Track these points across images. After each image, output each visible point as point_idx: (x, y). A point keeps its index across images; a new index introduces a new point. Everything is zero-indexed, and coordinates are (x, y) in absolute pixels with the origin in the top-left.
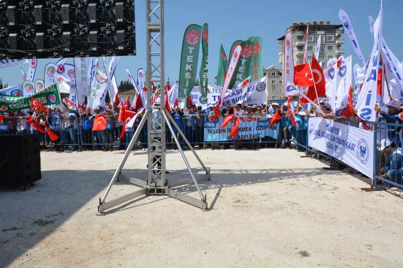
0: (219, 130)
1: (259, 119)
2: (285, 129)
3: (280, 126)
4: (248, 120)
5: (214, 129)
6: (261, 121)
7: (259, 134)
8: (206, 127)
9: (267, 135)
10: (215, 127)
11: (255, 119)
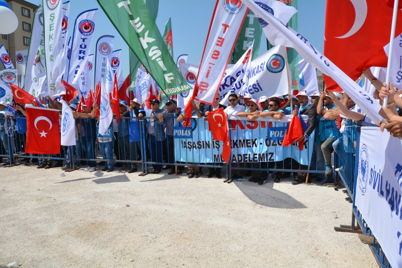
0: (199, 142)
1: (270, 123)
2: (323, 146)
3: (315, 140)
4: (249, 126)
5: (189, 140)
6: (275, 129)
7: (272, 154)
8: (177, 136)
9: (289, 156)
10: (191, 137)
11: (263, 123)
